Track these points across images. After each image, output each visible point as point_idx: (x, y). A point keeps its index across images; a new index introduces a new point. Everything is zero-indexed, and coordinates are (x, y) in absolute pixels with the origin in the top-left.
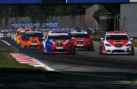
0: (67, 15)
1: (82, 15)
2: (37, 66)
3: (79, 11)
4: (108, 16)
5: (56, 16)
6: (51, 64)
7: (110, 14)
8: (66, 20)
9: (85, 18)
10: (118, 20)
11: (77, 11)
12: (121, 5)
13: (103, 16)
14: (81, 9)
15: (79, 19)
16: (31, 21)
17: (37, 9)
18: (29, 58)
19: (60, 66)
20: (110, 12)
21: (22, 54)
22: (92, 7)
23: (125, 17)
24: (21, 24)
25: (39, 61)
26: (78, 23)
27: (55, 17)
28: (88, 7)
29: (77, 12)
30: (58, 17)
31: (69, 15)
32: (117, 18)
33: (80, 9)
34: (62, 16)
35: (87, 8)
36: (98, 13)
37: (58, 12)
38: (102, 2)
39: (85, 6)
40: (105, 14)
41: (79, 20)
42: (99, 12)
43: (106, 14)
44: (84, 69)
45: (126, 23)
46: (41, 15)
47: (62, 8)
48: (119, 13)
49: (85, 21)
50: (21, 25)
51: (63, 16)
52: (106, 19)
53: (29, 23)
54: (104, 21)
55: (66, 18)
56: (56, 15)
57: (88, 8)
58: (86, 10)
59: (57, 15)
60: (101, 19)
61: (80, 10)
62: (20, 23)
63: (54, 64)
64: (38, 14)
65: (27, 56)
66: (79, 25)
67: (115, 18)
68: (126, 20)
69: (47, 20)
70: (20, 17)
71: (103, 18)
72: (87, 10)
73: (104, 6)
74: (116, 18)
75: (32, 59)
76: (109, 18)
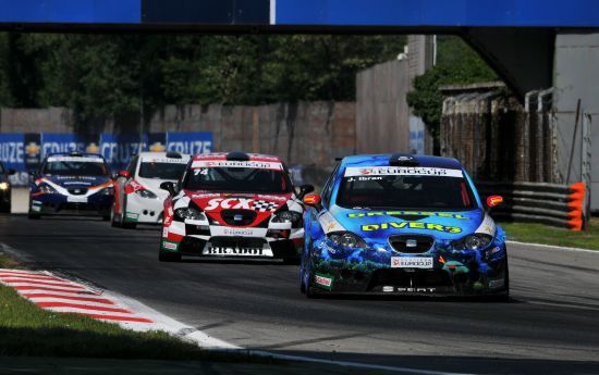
0: (258, 102)
1: (338, 105)
2: (138, 327)
3: (321, 80)
4: (489, 100)
5: (205, 109)
6: (214, 322)
7: (496, 88)
8: (256, 124)
9: (353, 121)
10: (541, 116)
11: (313, 82)
12: (560, 40)
13: (460, 101)
14: (334, 75)
15: (325, 123)
16: (70, 130)
17: (105, 69)
18: (88, 289)
19: (265, 330)
20: (502, 77)
21: (46, 272)
22: (389, 64)
23: (579, 101)
24: (21, 144)
25: (147, 304)
26: (315, 145)
27: (197, 110)
28: (369, 61)
29: (312, 89)
30: (215, 112)
31: (269, 102)
32: (540, 107)
33: (329, 71)
34: (233, 105)
35: (362, 69)
36: (431, 84)
37: (214, 87)
38: (459, 25)
39: (355, 60)
40: (472, 91)
41: (319, 130)
42: (441, 76)
43: (475, 86)
44: (402, 344)
45: (585, 135)
46: (125, 99)
47: (234, 65)
48: (549, 83)
49: (354, 137)
50: (23, 149)
51: (238, 110)
52: (474, 116)
53: (61, 139)
54: (464, 123)
55: (256, 118)
56: (201, 102)
57: (370, 66)
58: (358, 75)
59: (211, 103)
60: (450, 112)
61: (327, 76)
62: (16, 141)
63: (231, 322)
64: (110, 96)
65: (73, 280)
66: (323, 152)
67: (527, 106)
68: (586, 120)
69: (155, 127)
70: (17, 107)
71: (458, 107)
72: (365, 79)
73: (468, 41)
74: (533, 106)
75: (106, 296)
76: (493, 111)
